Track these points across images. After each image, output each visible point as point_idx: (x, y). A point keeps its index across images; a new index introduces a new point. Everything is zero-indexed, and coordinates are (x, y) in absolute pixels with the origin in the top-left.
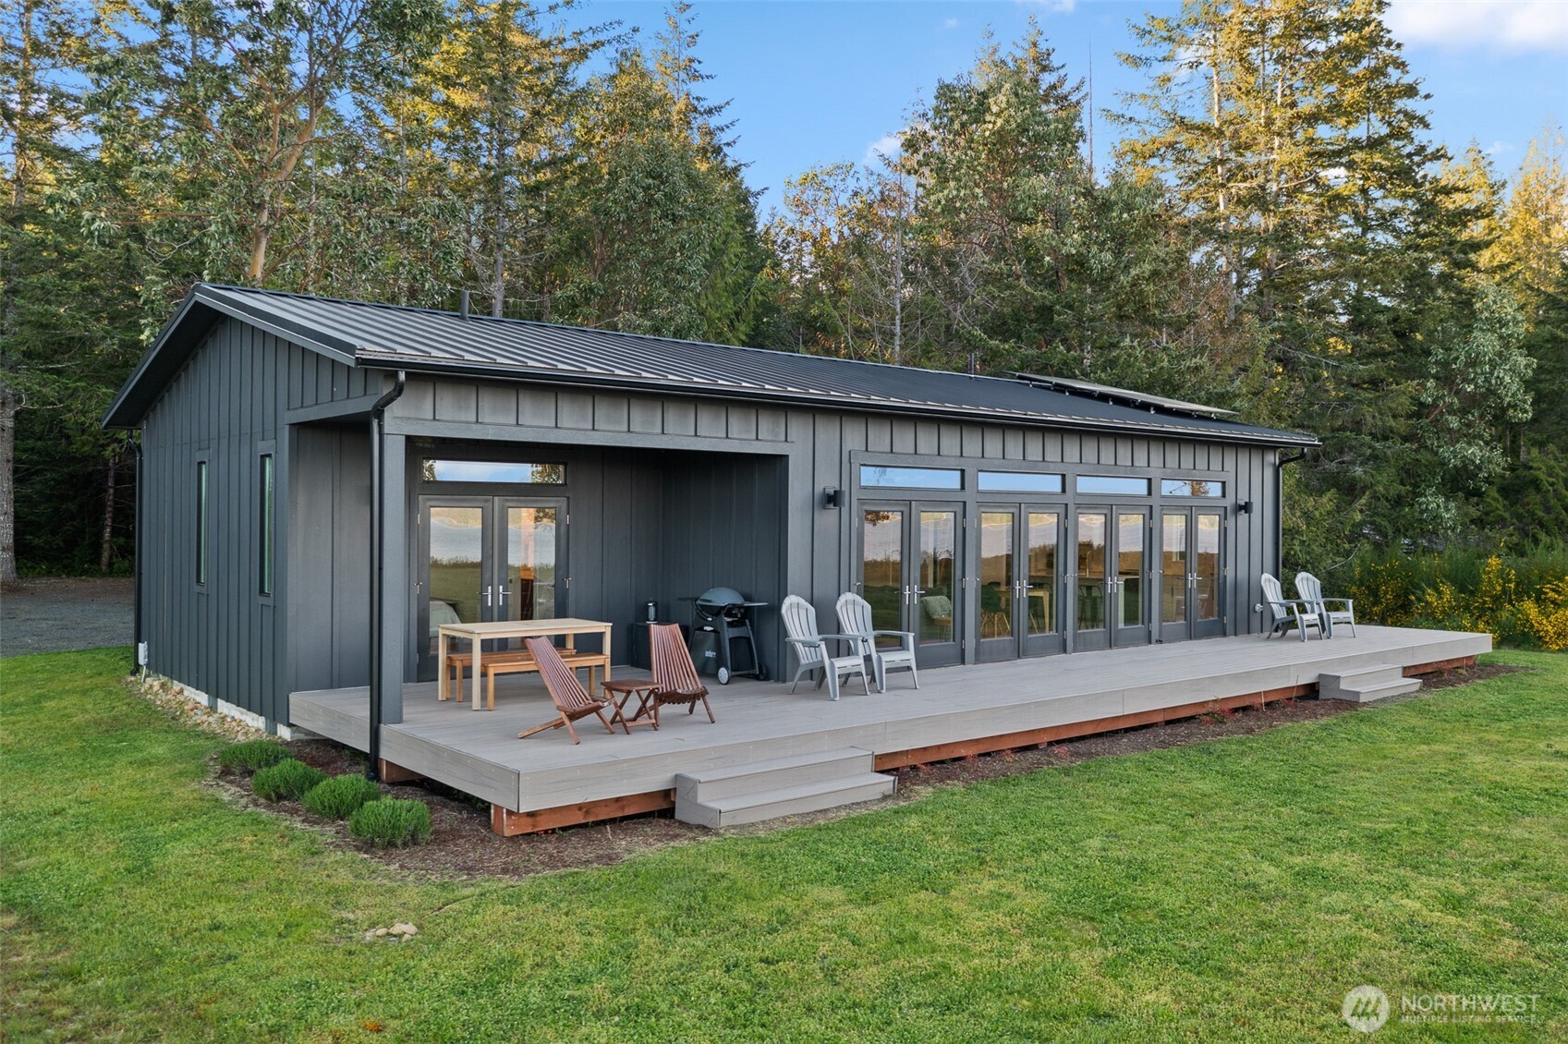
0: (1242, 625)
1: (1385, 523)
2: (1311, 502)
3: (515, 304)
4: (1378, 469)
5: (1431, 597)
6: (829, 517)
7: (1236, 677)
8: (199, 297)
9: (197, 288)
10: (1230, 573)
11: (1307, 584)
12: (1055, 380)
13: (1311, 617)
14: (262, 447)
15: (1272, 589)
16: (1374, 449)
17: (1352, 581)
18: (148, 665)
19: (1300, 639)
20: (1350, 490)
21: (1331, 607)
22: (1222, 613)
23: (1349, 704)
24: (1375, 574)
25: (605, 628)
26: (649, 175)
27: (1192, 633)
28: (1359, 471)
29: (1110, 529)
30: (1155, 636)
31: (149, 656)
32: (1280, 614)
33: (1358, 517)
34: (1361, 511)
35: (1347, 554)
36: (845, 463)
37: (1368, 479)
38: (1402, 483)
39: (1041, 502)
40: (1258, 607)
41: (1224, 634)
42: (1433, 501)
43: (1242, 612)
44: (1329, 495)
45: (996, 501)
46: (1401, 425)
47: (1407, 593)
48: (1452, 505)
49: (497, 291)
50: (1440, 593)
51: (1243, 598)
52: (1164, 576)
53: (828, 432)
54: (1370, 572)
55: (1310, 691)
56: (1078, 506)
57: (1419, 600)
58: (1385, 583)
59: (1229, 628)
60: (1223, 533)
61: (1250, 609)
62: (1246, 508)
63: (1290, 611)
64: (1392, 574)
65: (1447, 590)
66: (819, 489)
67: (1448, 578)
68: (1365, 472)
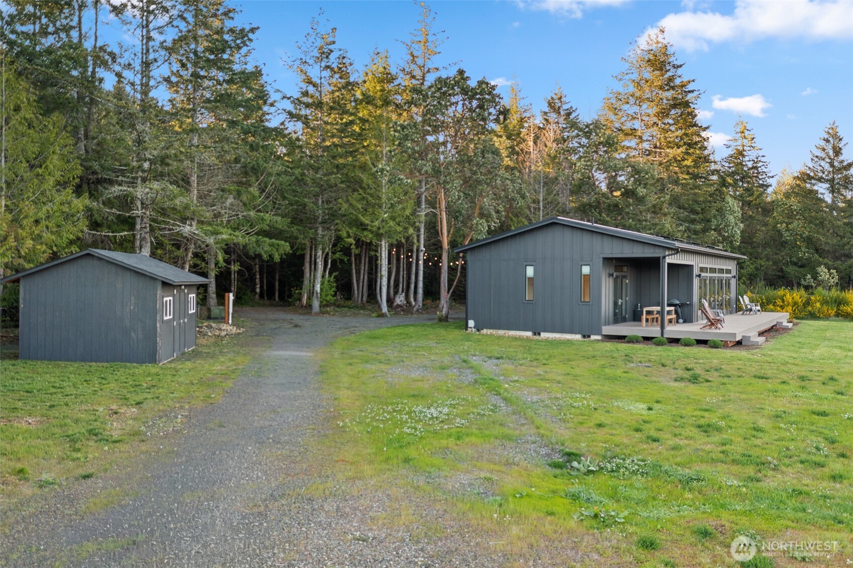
10: (731, 296)
14: (582, 263)
18: (475, 327)
31: (476, 324)
36: (698, 267)
40: (735, 306)
51: (733, 303)
62: (734, 277)
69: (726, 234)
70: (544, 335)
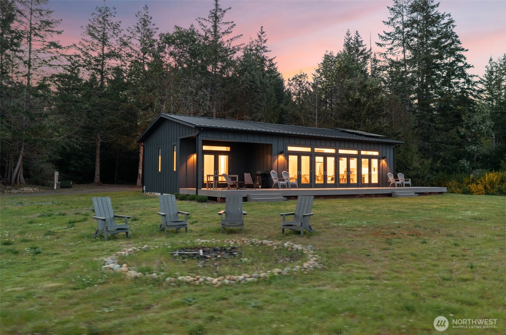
0: (385, 185)
3: (219, 114)
8: (161, 116)
9: (161, 114)
10: (381, 173)
11: (401, 175)
12: (343, 129)
14: (173, 144)
15: (391, 176)
18: (146, 191)
19: (395, 187)
21: (406, 181)
22: (379, 182)
25: (237, 176)
26: (251, 82)
27: (370, 186)
29: (347, 161)
30: (360, 186)
31: (146, 189)
32: (392, 182)
34: (439, 163)
39: (330, 155)
41: (379, 187)
43: (384, 182)
45: (319, 154)
49: (214, 111)
51: (384, 179)
55: (390, 195)
56: (339, 156)
59: (381, 185)
60: (379, 163)
61: (387, 181)
62: (385, 158)
66: (279, 151)
69: (473, 130)
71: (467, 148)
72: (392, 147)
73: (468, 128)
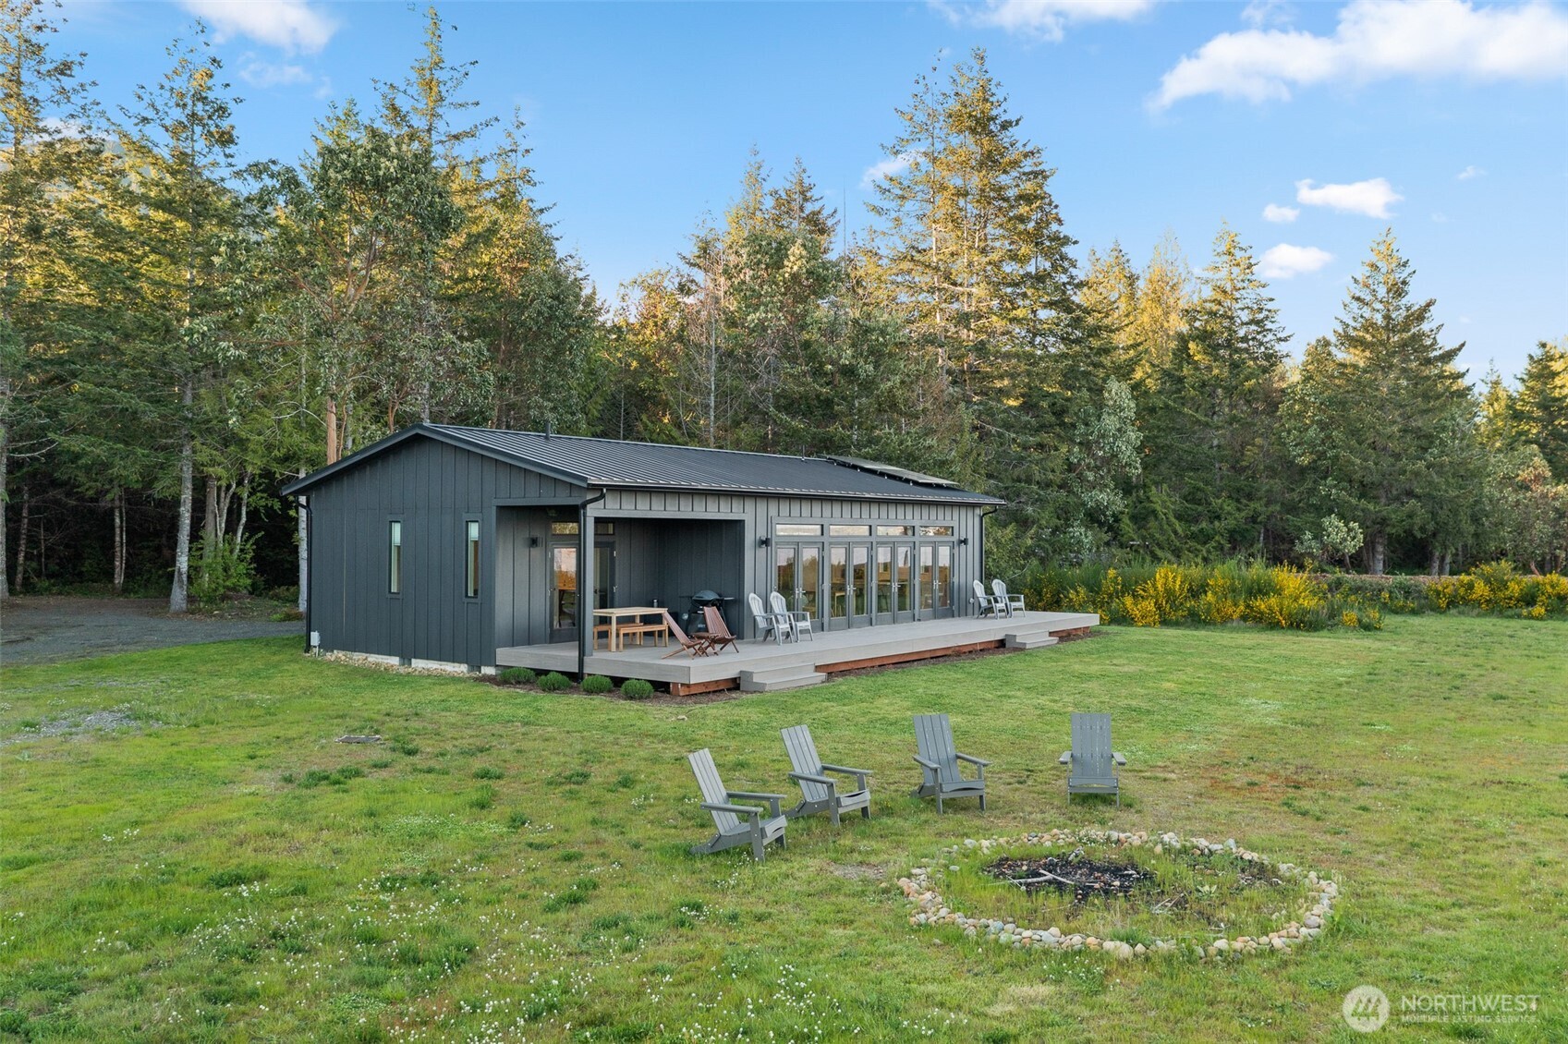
0: (963, 611)
1: (1047, 546)
2: (999, 534)
4: (1042, 508)
5: (1072, 594)
6: (762, 551)
7: (964, 635)
8: (418, 430)
10: (956, 580)
11: (998, 586)
12: (851, 462)
13: (1001, 605)
14: (468, 517)
15: (979, 589)
16: (1040, 495)
17: (1025, 586)
18: (321, 646)
19: (995, 618)
20: (1024, 523)
21: (1012, 600)
22: (952, 604)
23: (1020, 649)
24: (1039, 581)
25: (663, 611)
27: (936, 616)
28: (1030, 509)
29: (894, 554)
30: (917, 617)
31: (321, 640)
32: (984, 604)
33: (1029, 542)
34: (1032, 538)
35: (1023, 567)
36: (769, 524)
37: (1036, 515)
38: (1058, 518)
39: (859, 542)
40: (972, 600)
41: (953, 616)
42: (1078, 530)
43: (963, 602)
44: (1010, 527)
45: (837, 542)
46: (1057, 478)
47: (1059, 593)
48: (1089, 533)
50: (1077, 592)
51: (963, 595)
52: (921, 582)
53: (762, 505)
54: (1036, 580)
55: (1001, 644)
56: (878, 543)
57: (1066, 597)
58: (1046, 586)
59: (956, 613)
60: (952, 556)
61: (967, 602)
62: (965, 542)
63: (989, 602)
64: (1050, 581)
65: (1082, 591)
66: (758, 538)
67: (1083, 583)
68: (1034, 511)
69: (1101, 453)
70: (419, 664)
71: (1085, 497)
72: (978, 511)
73: (1086, 445)
